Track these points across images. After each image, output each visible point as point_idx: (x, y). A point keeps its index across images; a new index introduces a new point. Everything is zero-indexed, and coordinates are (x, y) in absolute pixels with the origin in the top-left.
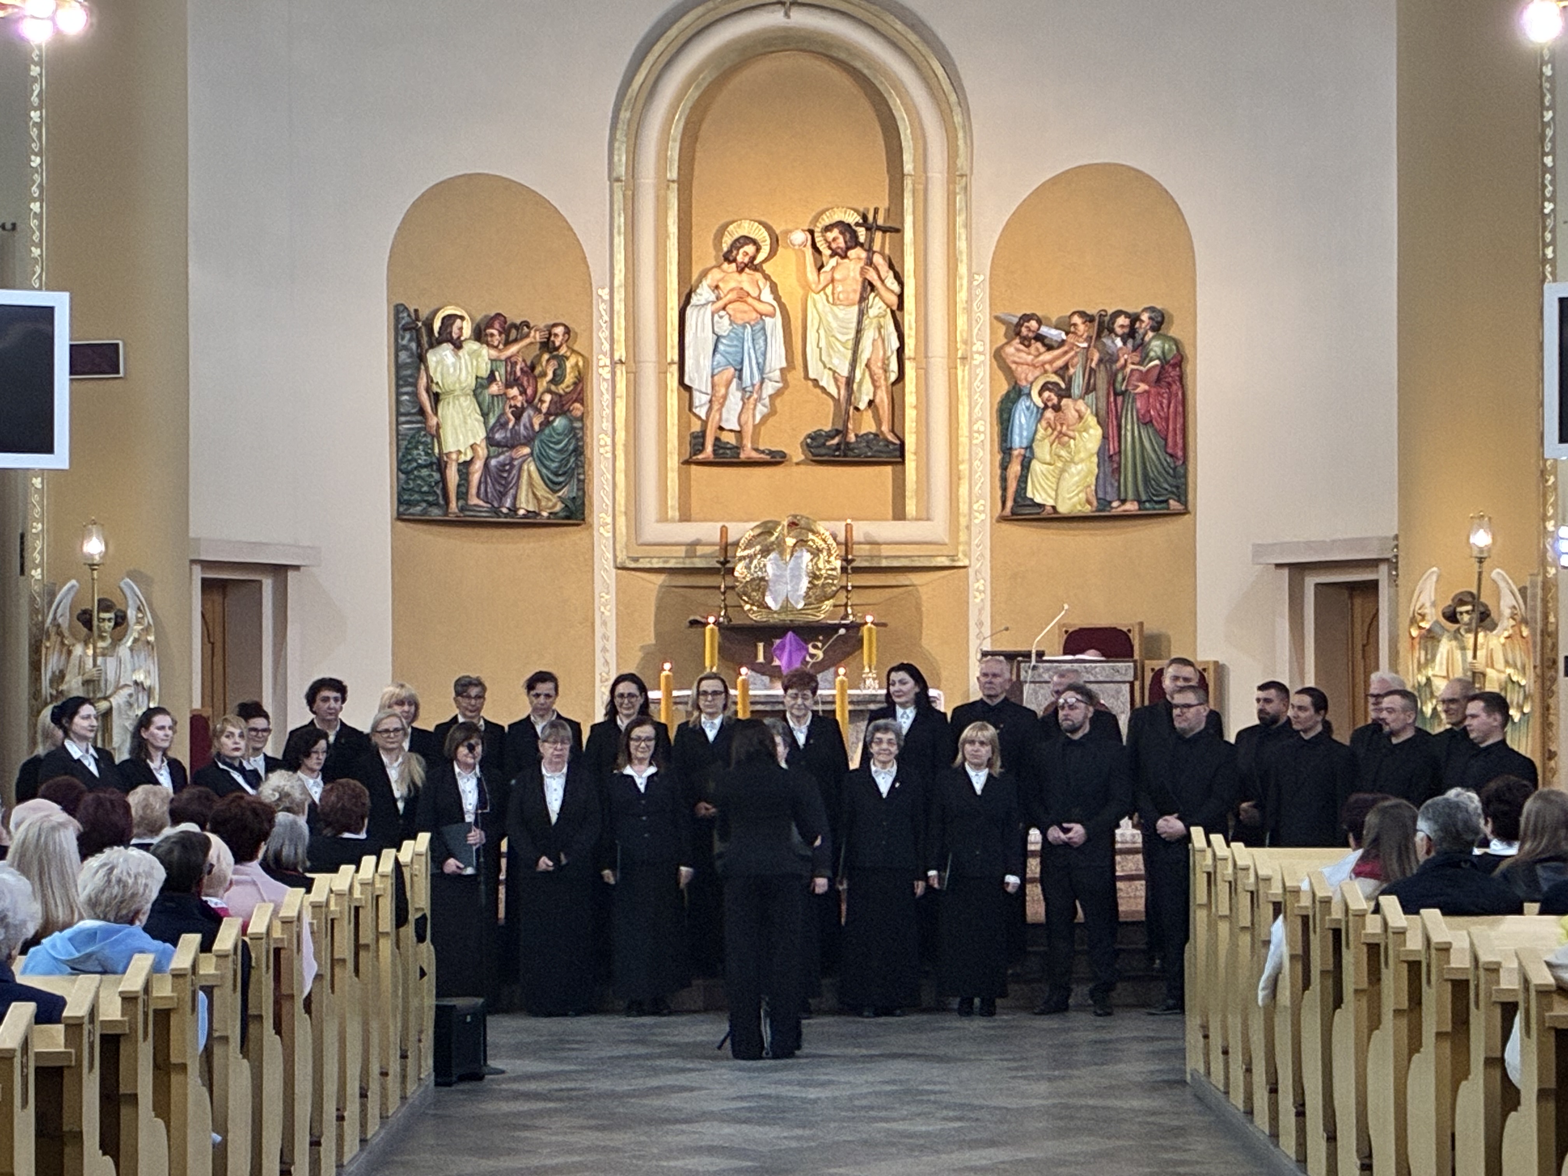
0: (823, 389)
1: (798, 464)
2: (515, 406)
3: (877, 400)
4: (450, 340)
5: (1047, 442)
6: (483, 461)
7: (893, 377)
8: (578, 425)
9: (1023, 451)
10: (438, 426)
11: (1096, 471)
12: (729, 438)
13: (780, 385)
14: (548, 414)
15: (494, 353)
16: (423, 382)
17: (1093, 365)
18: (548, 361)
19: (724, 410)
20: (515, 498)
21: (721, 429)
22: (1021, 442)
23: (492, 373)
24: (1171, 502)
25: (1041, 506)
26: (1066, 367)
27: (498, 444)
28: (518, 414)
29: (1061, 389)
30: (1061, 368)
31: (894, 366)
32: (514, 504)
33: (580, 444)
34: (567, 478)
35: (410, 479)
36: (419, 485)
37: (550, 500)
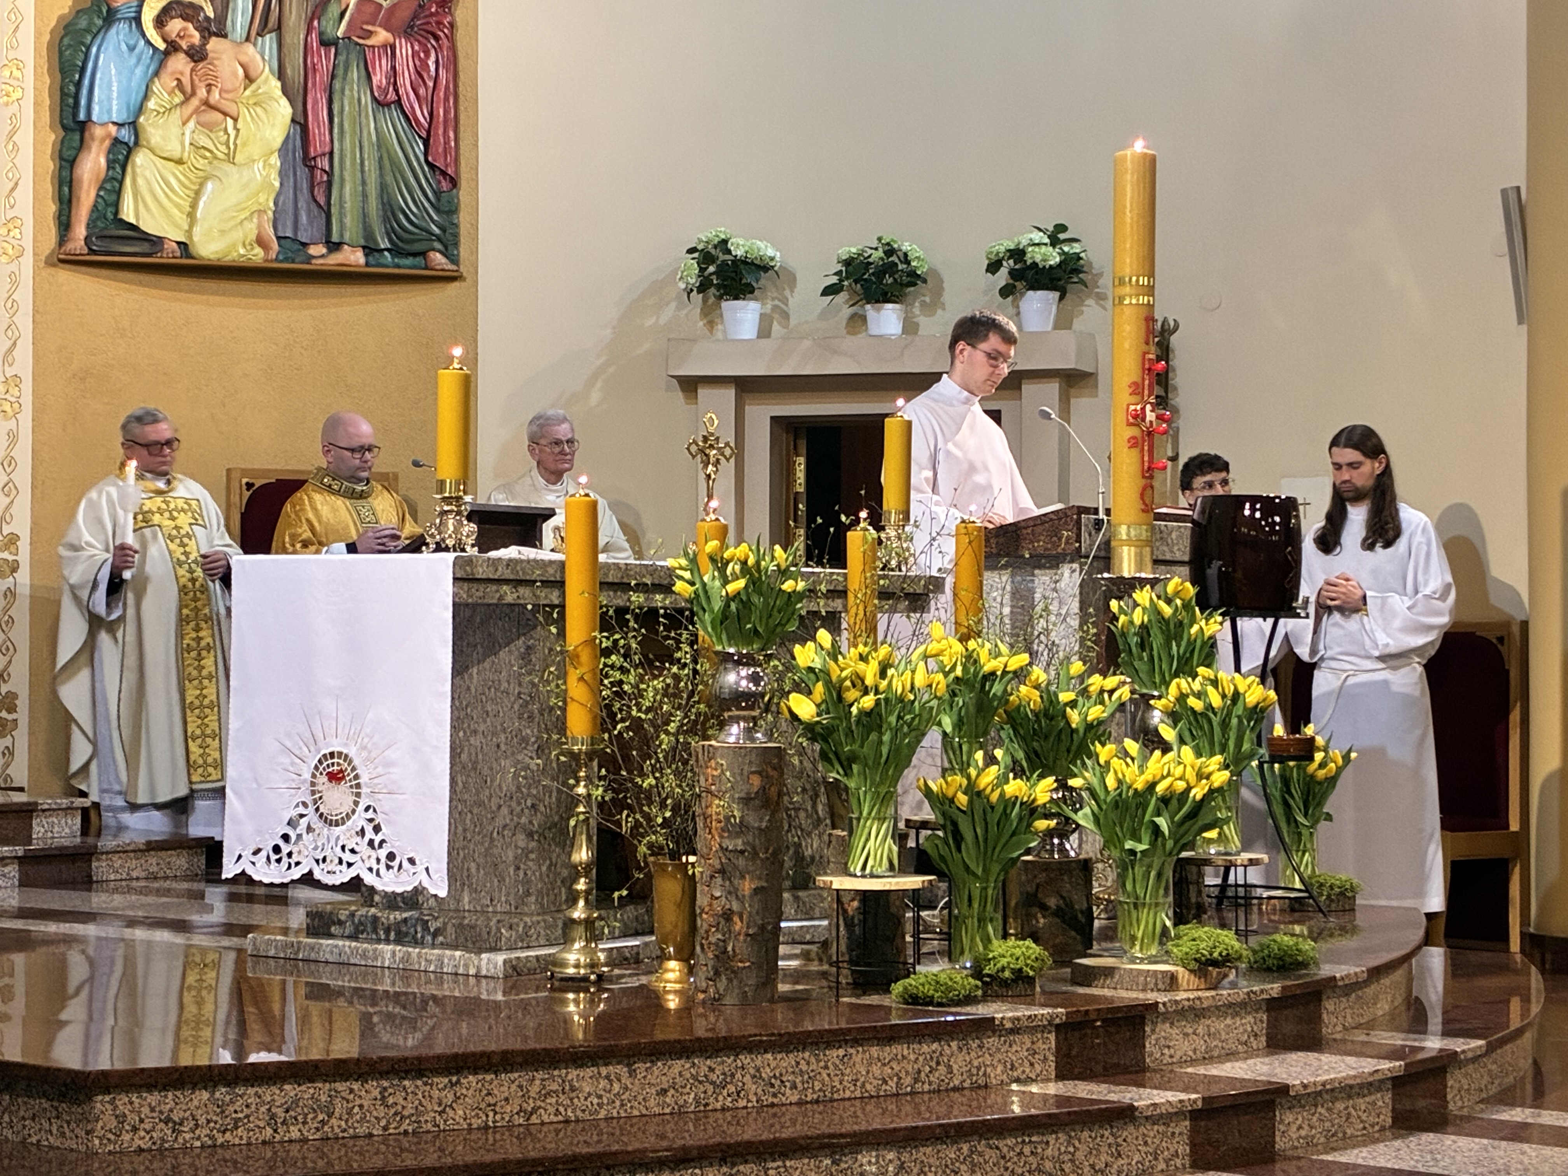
5: (172, 119)
11: (277, 184)
24: (432, 254)
29: (206, 18)
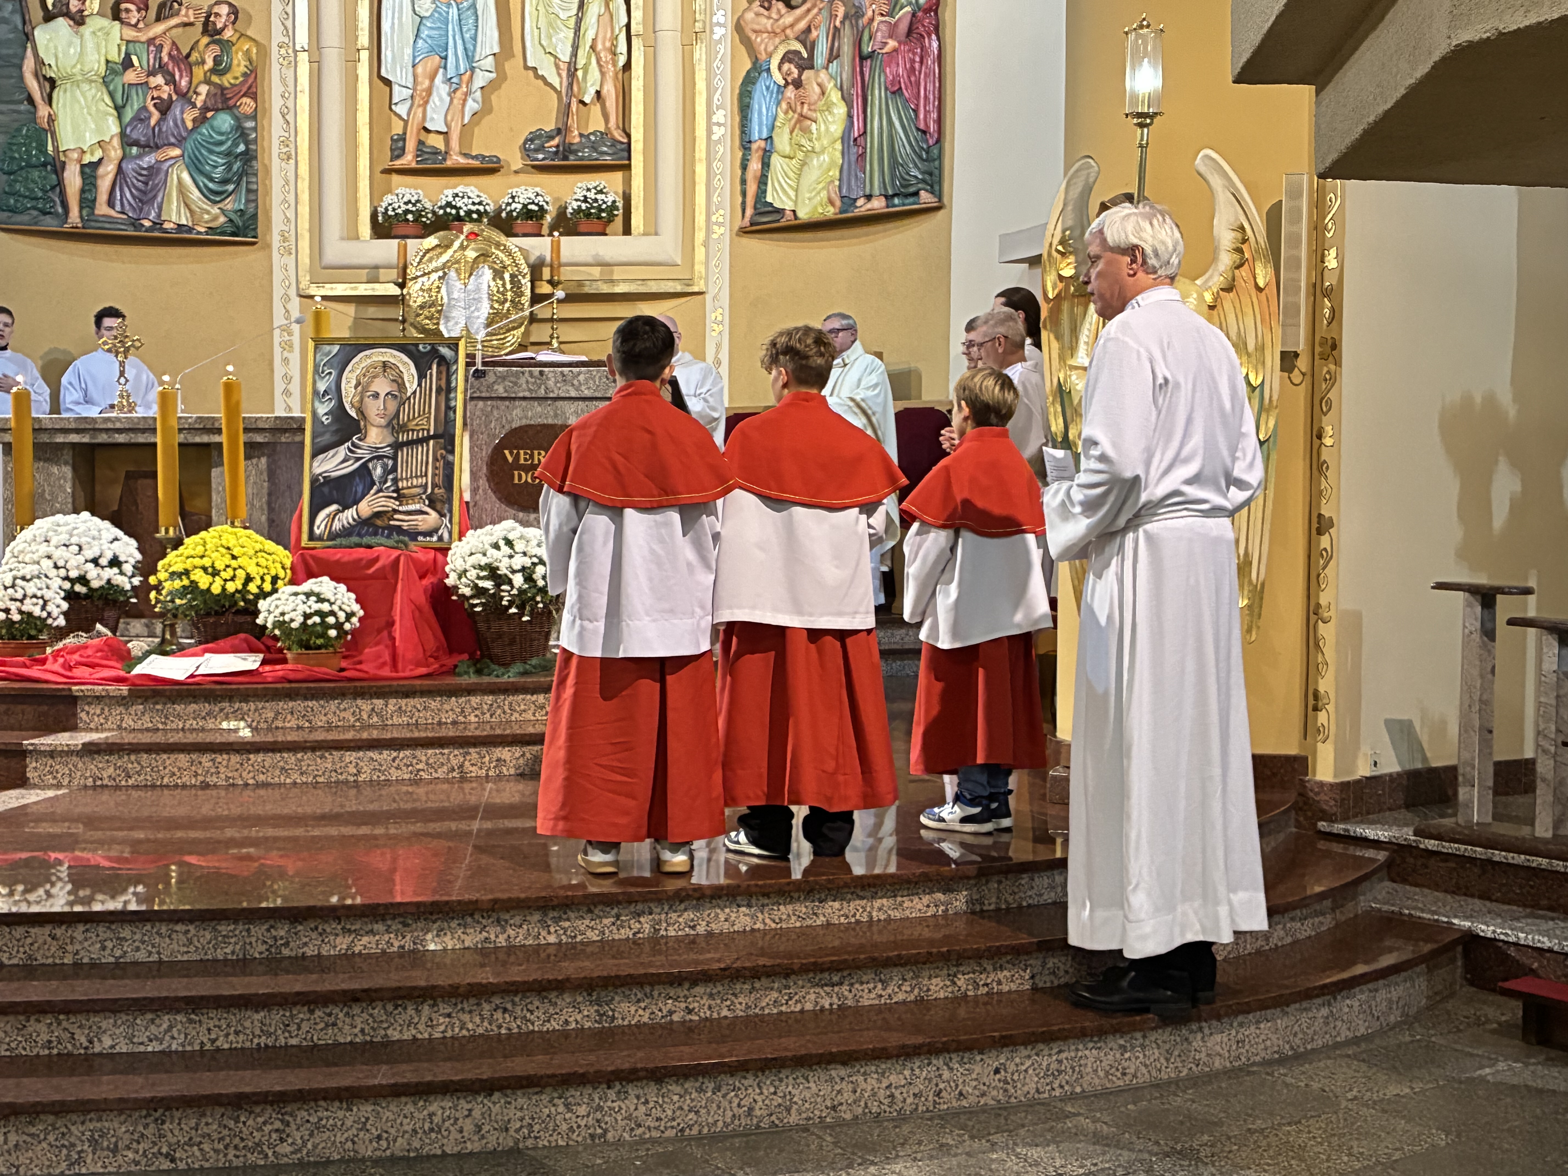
0: (543, 78)
1: (516, 172)
2: (159, 98)
3: (604, 92)
4: (67, 15)
5: (787, 130)
6: (116, 162)
7: (622, 60)
8: (250, 124)
9: (762, 144)
10: (51, 119)
11: (840, 160)
12: (436, 142)
13: (494, 75)
14: (205, 109)
15: (130, 34)
16: (29, 64)
17: (838, 23)
18: (208, 45)
19: (429, 108)
20: (160, 208)
21: (426, 130)
22: (760, 132)
23: (128, 55)
25: (780, 211)
26: (808, 30)
27: (136, 143)
28: (164, 108)
29: (802, 58)
30: (803, 32)
31: (622, 47)
32: (159, 215)
33: (252, 147)
34: (231, 187)
35: (16, 181)
36: (28, 189)
37: (208, 212)
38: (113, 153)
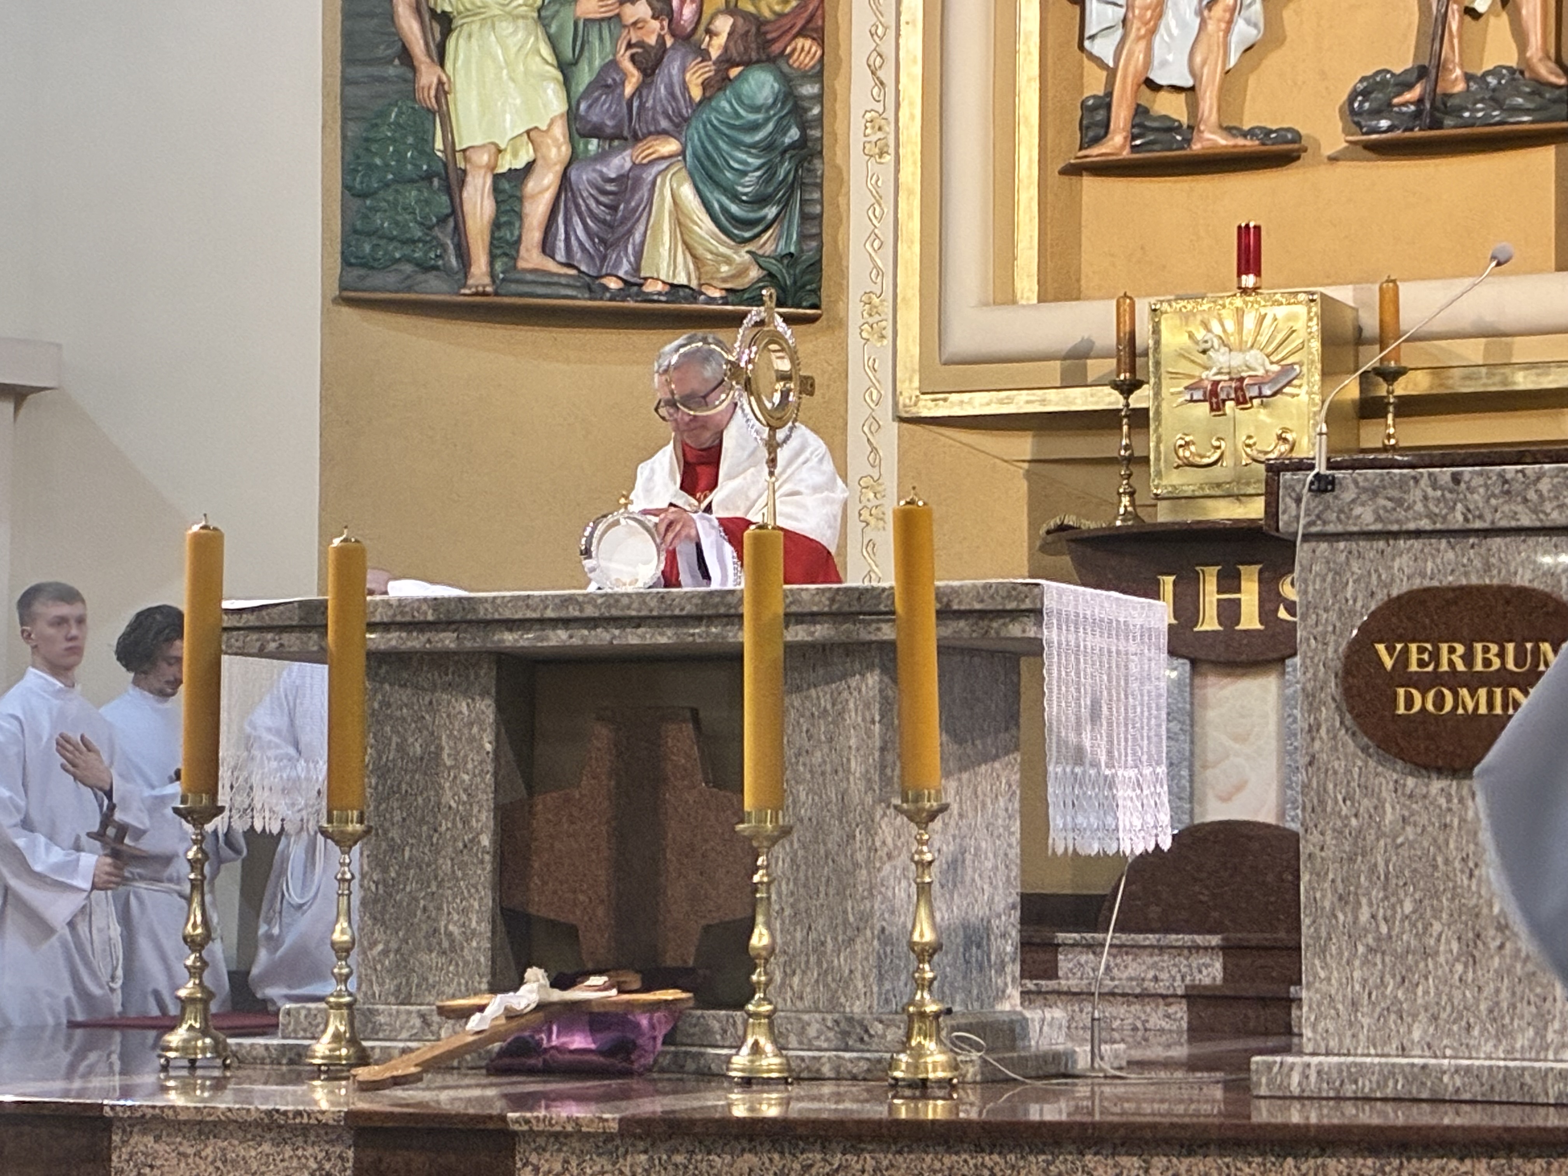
12: (1172, 107)
21: (1151, 85)
28: (650, 62)
32: (637, 269)
33: (815, 133)
34: (771, 212)
35: (375, 210)
36: (397, 223)
37: (728, 261)
38: (554, 152)
